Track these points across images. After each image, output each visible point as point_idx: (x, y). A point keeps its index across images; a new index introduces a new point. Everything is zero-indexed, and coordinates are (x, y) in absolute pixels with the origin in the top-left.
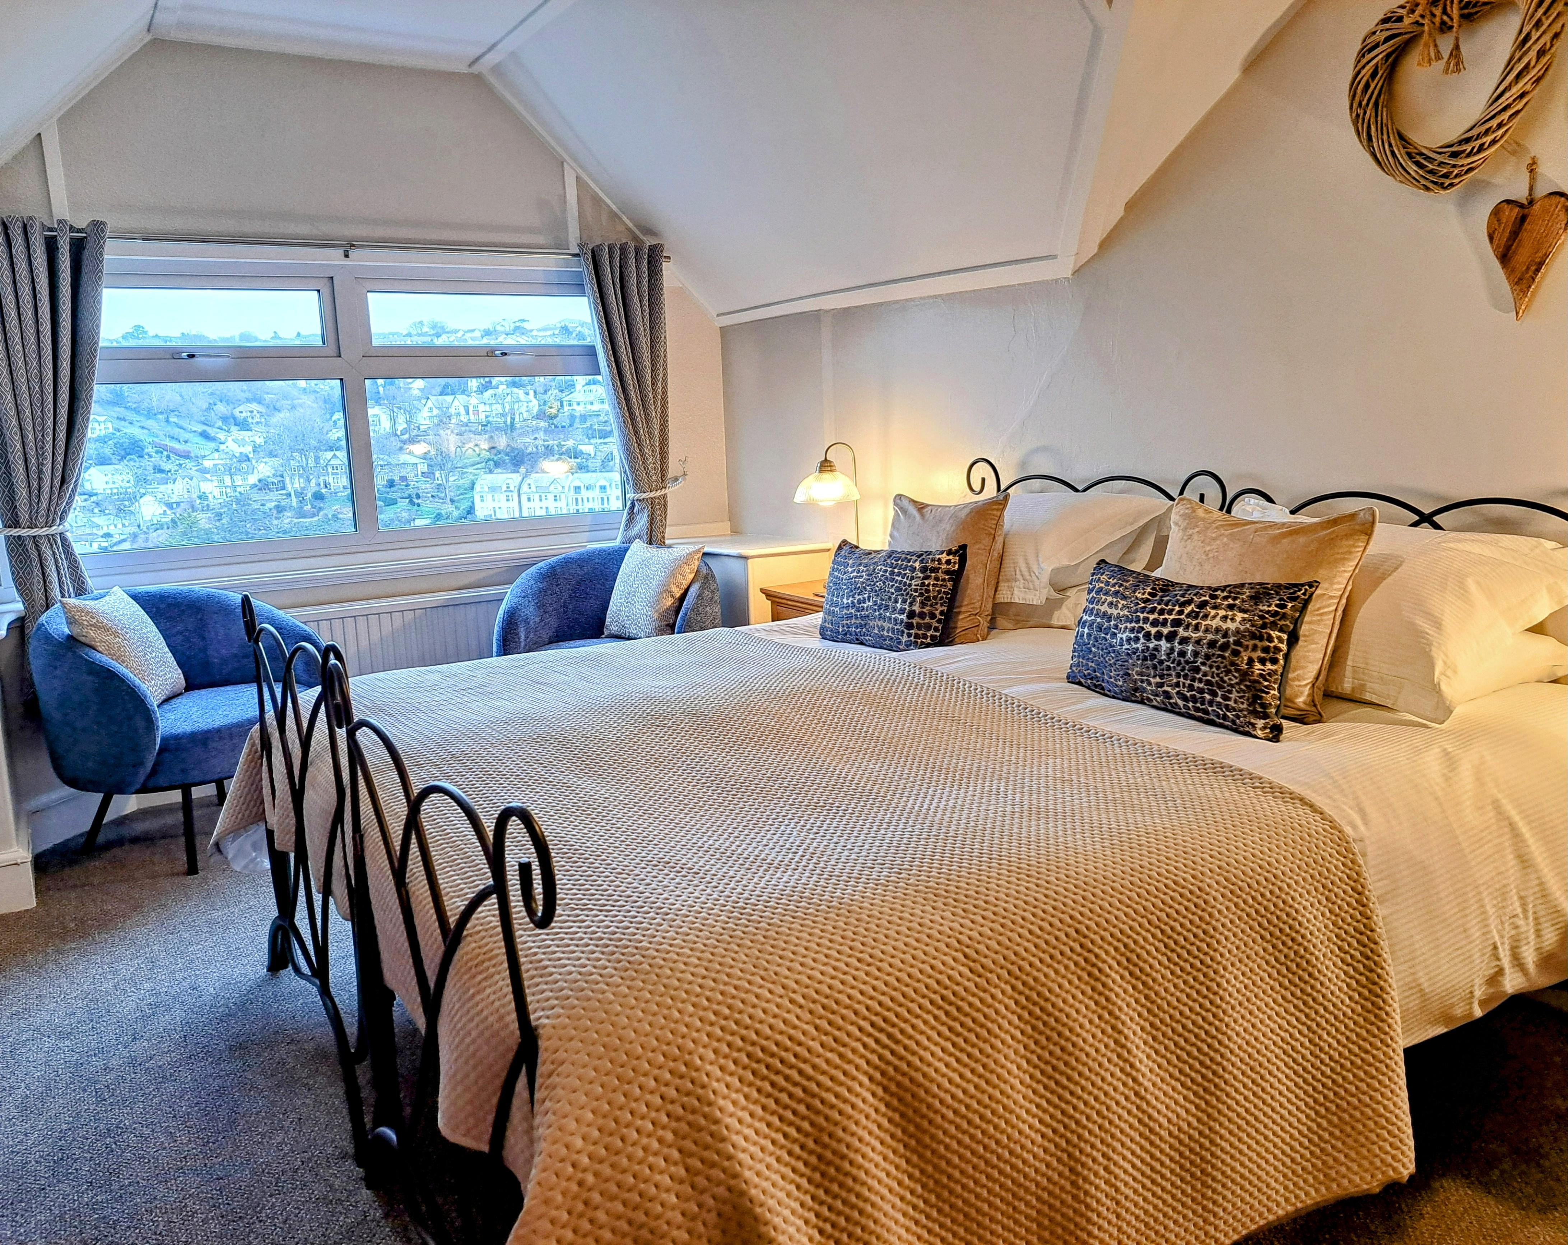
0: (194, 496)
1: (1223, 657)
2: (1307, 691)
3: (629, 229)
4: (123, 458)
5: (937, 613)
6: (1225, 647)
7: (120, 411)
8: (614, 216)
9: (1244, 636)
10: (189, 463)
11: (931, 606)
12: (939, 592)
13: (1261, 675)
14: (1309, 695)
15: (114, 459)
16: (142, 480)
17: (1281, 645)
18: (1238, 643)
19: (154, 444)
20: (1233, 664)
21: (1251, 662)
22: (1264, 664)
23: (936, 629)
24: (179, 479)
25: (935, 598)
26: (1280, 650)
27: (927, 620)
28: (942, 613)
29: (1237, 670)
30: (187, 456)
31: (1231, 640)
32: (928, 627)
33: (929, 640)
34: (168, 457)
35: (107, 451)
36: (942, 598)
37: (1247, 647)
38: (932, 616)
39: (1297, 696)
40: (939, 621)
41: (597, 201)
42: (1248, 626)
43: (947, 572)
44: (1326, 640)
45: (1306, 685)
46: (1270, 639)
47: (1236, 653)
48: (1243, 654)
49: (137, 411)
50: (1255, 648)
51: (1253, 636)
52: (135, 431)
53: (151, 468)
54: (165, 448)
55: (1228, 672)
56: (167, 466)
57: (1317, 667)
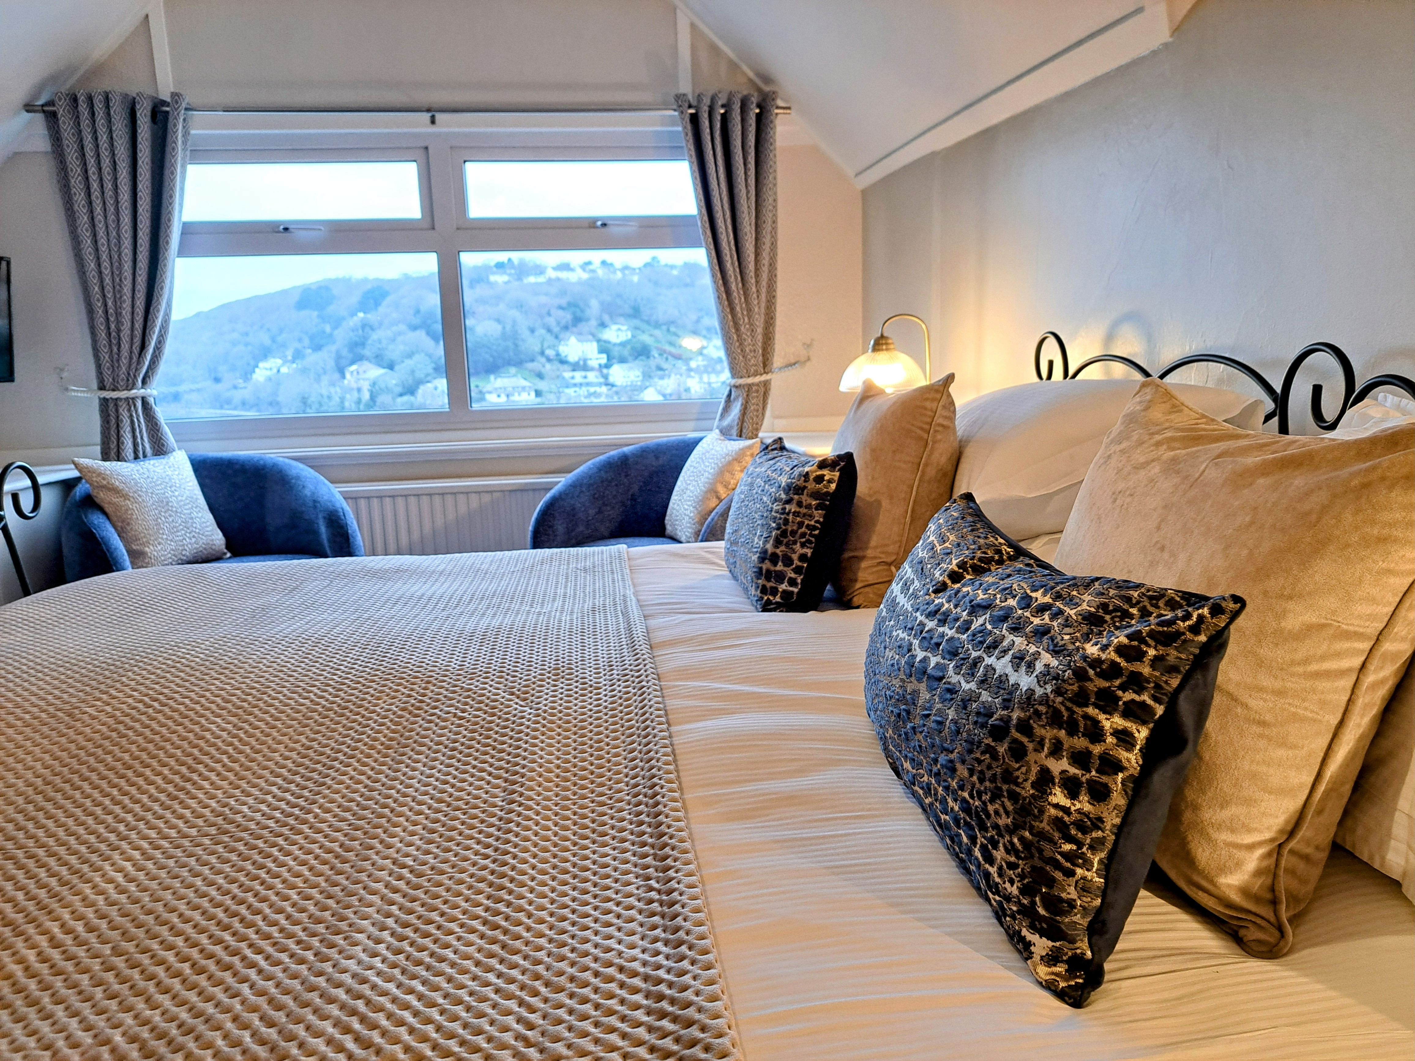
0: (682, 389)
1: (994, 755)
2: (1252, 861)
3: (751, 80)
4: (636, 358)
5: (795, 557)
6: (999, 732)
7: (636, 322)
8: (733, 66)
9: (1037, 714)
10: (679, 363)
11: (787, 545)
12: (801, 524)
13: (1058, 823)
14: (1258, 873)
15: (630, 358)
16: (647, 376)
17: (1123, 755)
18: (1024, 727)
19: (658, 349)
20: (1008, 777)
21: (1045, 779)
22: (1073, 795)
23: (792, 582)
24: (673, 375)
25: (793, 533)
26: (1117, 767)
27: (780, 567)
28: (803, 558)
29: (1014, 797)
30: (678, 357)
31: (1015, 715)
32: (780, 577)
33: (778, 599)
34: (667, 359)
35: (626, 352)
36: (803, 535)
37: (1041, 743)
38: (788, 561)
39: (1223, 870)
40: (798, 570)
41: (714, 49)
42: (1049, 688)
43: (815, 495)
44: (1324, 742)
45: (1251, 847)
46: (1096, 734)
47: (1018, 752)
48: (1031, 757)
49: (648, 322)
50: (1056, 751)
51: (1055, 719)
52: (645, 338)
53: (654, 368)
54: (665, 351)
55: (996, 796)
56: (665, 366)
57: (1292, 804)
